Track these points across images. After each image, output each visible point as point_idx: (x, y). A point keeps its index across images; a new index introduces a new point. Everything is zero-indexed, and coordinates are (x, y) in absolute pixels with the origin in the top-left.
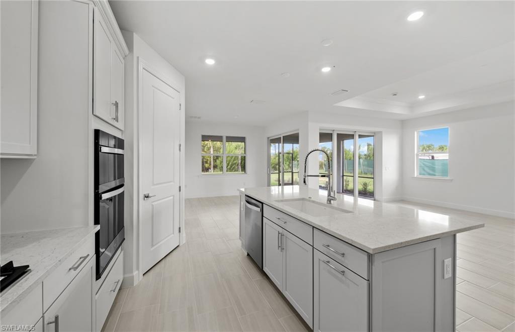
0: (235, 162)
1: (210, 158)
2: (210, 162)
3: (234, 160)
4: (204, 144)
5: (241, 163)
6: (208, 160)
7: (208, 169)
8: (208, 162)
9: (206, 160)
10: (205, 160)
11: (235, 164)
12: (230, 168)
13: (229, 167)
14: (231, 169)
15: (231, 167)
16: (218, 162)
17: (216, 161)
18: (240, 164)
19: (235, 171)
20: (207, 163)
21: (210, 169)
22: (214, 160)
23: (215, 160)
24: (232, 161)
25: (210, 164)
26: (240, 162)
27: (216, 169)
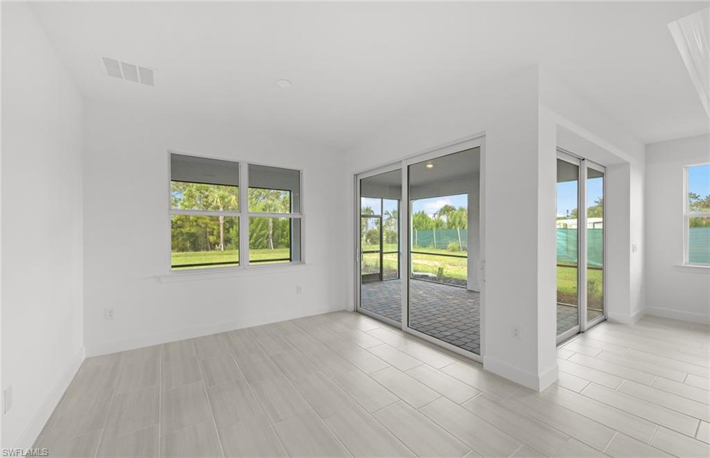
0: (263, 232)
1: (219, 225)
2: (219, 233)
3: (261, 230)
4: (207, 202)
5: (273, 235)
6: (214, 229)
7: (214, 245)
8: (215, 233)
9: (211, 230)
10: (208, 230)
11: (263, 235)
12: (254, 244)
13: (252, 241)
14: (257, 243)
15: (256, 241)
16: (233, 232)
17: (229, 232)
18: (270, 236)
19: (263, 247)
20: (213, 235)
21: (218, 244)
22: (224, 228)
23: (227, 230)
24: (258, 231)
25: (219, 237)
26: (271, 233)
27: (229, 245)
